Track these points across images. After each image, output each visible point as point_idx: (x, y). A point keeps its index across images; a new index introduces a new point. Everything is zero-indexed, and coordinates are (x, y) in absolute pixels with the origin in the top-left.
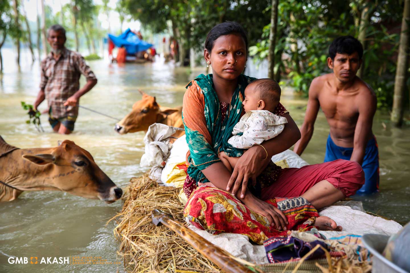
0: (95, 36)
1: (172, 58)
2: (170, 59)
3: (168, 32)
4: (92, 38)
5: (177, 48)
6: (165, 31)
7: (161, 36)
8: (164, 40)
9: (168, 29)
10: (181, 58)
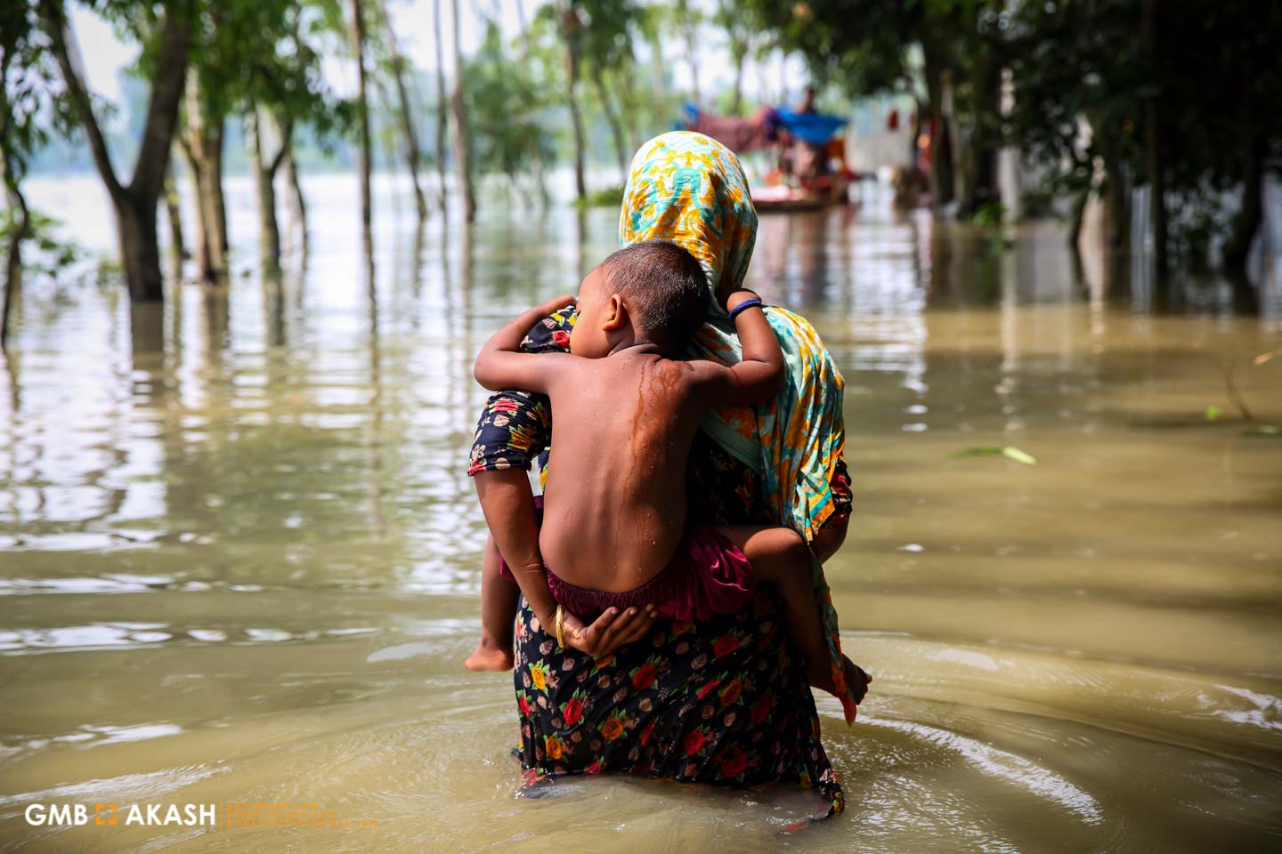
0: (644, 118)
1: (925, 188)
2: (915, 189)
3: (909, 90)
4: (633, 126)
5: (943, 147)
6: (900, 84)
7: (881, 107)
8: (893, 122)
9: (909, 80)
10: (960, 187)
